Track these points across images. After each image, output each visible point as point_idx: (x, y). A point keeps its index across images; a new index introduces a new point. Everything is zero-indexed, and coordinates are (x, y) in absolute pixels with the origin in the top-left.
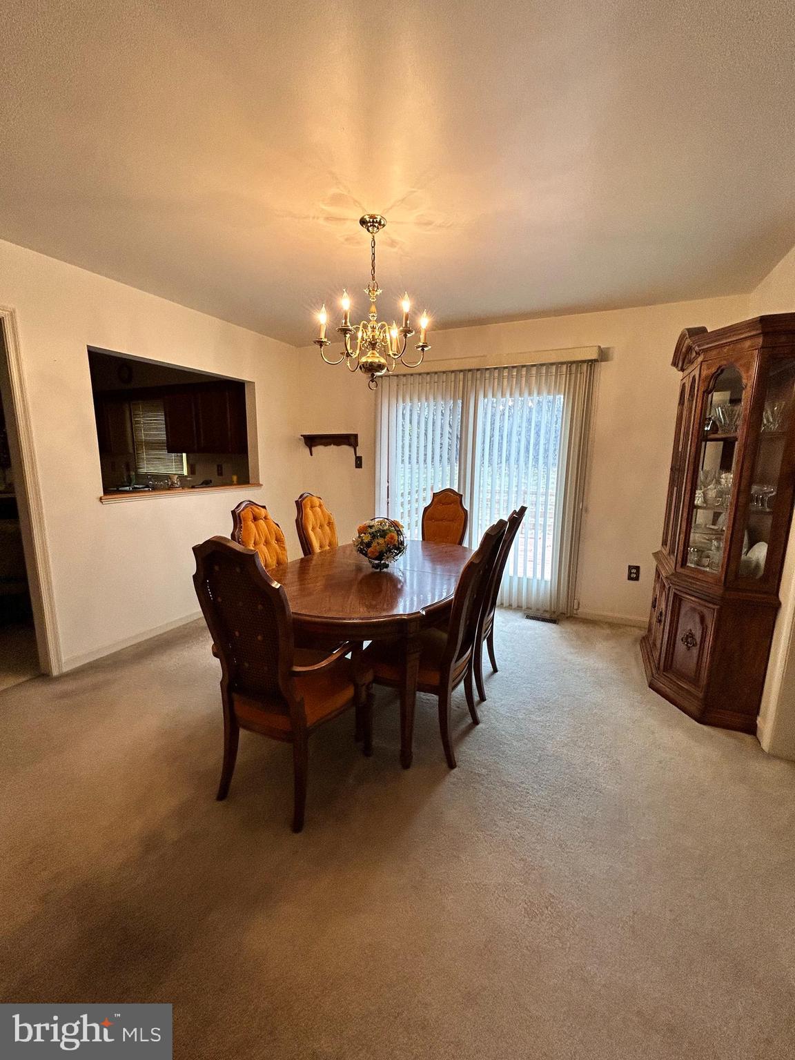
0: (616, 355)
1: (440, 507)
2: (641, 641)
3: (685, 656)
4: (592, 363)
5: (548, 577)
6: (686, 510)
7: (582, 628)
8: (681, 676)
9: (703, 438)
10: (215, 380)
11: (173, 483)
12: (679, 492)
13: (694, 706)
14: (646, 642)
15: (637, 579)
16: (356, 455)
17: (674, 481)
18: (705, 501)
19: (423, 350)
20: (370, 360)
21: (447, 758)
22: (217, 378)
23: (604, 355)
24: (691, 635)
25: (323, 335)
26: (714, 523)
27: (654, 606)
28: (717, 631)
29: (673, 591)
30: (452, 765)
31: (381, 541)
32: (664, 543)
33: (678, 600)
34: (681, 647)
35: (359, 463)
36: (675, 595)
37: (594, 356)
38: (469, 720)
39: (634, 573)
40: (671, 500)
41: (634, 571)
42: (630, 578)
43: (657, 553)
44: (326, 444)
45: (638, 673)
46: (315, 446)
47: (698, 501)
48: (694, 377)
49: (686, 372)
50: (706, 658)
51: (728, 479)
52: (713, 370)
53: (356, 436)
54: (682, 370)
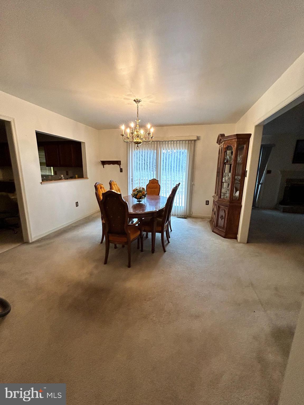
0: (202, 138)
1: (151, 184)
2: (210, 221)
3: (221, 222)
4: (195, 140)
5: (183, 205)
6: (221, 183)
7: (194, 219)
8: (220, 227)
9: (225, 164)
10: (67, 140)
11: (61, 178)
12: (219, 178)
13: (223, 234)
14: (211, 221)
15: (208, 204)
16: (120, 168)
17: (218, 176)
18: (225, 181)
19: (152, 138)
20: (137, 141)
21: (164, 250)
22: (68, 140)
23: (198, 138)
24: (222, 216)
25: (123, 133)
26: (228, 187)
27: (213, 211)
28: (228, 214)
29: (218, 205)
30: (165, 251)
31: (141, 193)
32: (215, 193)
33: (219, 207)
34: (220, 219)
35: (121, 170)
36: (218, 206)
37: (196, 139)
38: (167, 242)
39: (207, 203)
40: (217, 181)
41: (207, 202)
42: (206, 204)
43: (213, 196)
44: (109, 164)
45: (209, 229)
46: (105, 164)
47: (224, 181)
48: (222, 147)
49: (221, 145)
50: (226, 222)
51: (230, 174)
52: (226, 146)
53: (120, 161)
54: (219, 144)
